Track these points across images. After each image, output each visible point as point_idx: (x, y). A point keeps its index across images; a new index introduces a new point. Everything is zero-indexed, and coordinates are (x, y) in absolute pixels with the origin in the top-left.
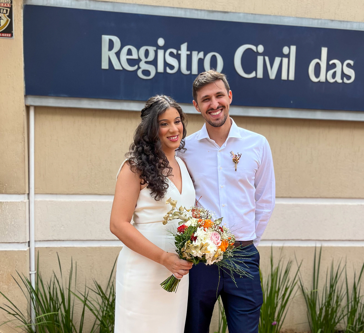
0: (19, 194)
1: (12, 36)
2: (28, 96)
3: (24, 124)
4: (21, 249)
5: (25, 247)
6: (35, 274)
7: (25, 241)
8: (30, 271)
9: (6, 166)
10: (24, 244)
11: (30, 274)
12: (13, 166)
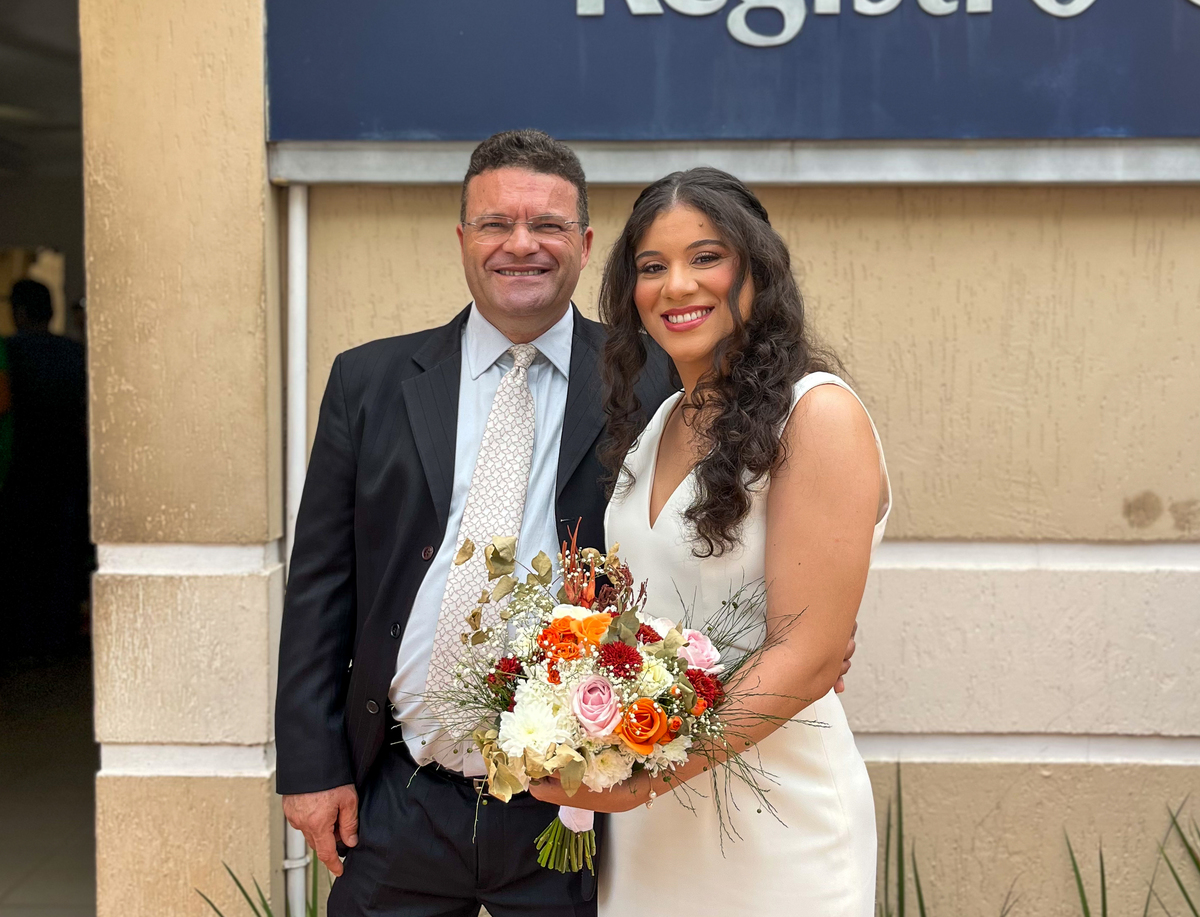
0: (243, 544)
2: (278, 145)
3: (264, 261)
4: (247, 773)
5: (264, 764)
6: (306, 867)
7: (264, 740)
8: (286, 857)
9: (194, 432)
10: (261, 750)
11: (286, 872)
12: (221, 432)
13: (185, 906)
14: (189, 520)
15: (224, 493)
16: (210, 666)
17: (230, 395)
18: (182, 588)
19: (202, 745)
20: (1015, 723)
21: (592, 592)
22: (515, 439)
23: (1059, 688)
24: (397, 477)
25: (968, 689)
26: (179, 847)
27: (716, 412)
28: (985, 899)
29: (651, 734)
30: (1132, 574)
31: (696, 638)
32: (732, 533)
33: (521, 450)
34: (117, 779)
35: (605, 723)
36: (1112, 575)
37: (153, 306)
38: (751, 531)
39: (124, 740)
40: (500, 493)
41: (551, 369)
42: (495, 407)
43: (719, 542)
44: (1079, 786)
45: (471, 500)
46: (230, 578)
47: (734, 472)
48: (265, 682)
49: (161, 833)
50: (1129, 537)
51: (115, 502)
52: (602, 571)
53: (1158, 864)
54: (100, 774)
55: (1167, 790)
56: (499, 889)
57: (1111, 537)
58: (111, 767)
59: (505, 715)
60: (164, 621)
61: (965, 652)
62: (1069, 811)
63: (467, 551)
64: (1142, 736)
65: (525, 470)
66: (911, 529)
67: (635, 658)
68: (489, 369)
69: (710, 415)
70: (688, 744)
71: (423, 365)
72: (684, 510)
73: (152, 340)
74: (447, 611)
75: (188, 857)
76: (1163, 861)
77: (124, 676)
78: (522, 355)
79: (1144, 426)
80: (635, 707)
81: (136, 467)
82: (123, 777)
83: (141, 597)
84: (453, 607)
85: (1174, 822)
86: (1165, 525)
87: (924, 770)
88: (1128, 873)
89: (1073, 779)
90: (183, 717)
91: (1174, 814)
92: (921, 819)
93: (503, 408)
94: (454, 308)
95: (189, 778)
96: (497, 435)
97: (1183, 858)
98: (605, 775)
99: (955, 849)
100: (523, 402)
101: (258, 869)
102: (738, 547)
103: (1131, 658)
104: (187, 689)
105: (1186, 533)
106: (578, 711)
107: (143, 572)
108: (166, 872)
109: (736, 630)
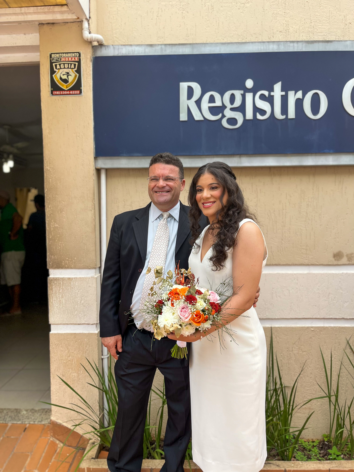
0: (90, 269)
1: (81, 92)
2: (98, 158)
3: (94, 190)
4: (91, 332)
5: (96, 329)
6: (108, 358)
7: (96, 323)
8: (102, 355)
9: (75, 238)
10: (95, 325)
11: (102, 359)
12: (83, 237)
13: (74, 369)
14: (74, 262)
15: (84, 255)
16: (81, 302)
17: (85, 227)
18: (73, 281)
19: (79, 324)
20: (304, 316)
21: (183, 281)
22: (163, 238)
23: (316, 306)
24: (131, 250)
25: (290, 306)
26: (73, 352)
27: (218, 230)
28: (296, 364)
29: (200, 320)
30: (336, 274)
31: (213, 293)
32: (223, 264)
33: (165, 241)
34: (55, 334)
35: (187, 317)
36: (330, 274)
37: (64, 203)
38: (228, 263)
39: (57, 323)
40: (159, 254)
41: (173, 219)
42: (158, 230)
43: (219, 267)
44: (322, 333)
45: (152, 256)
46: (86, 278)
47: (223, 247)
48: (96, 307)
49: (68, 349)
50: (335, 264)
51: (54, 257)
52: (186, 275)
53: (344, 354)
54: (51, 333)
55: (346, 334)
56: (161, 363)
57: (330, 264)
58: (54, 331)
59: (159, 316)
60: (68, 290)
61: (289, 296)
62: (319, 340)
63: (149, 270)
64: (339, 319)
65: (166, 247)
66: (274, 262)
67: (195, 299)
68: (156, 219)
69: (216, 231)
70: (211, 323)
71: (138, 218)
72: (209, 258)
73: (64, 212)
74: (145, 286)
75: (75, 355)
76: (345, 353)
77: (57, 305)
78: (166, 215)
79: (338, 233)
80: (195, 313)
81: (59, 248)
82: (57, 333)
83: (61, 284)
84: (147, 285)
85: (348, 342)
86: (344, 260)
87: (278, 329)
88: (335, 357)
89: (320, 331)
90: (73, 317)
91: (348, 340)
92: (278, 342)
93: (160, 230)
94: (147, 202)
95: (75, 333)
96: (159, 238)
97: (351, 352)
98: (188, 332)
99: (287, 351)
100: (166, 228)
101: (94, 358)
102: (224, 268)
103: (336, 297)
104: (74, 309)
105: (351, 262)
106: (179, 314)
107: (62, 276)
108: (69, 360)
109: (224, 291)
